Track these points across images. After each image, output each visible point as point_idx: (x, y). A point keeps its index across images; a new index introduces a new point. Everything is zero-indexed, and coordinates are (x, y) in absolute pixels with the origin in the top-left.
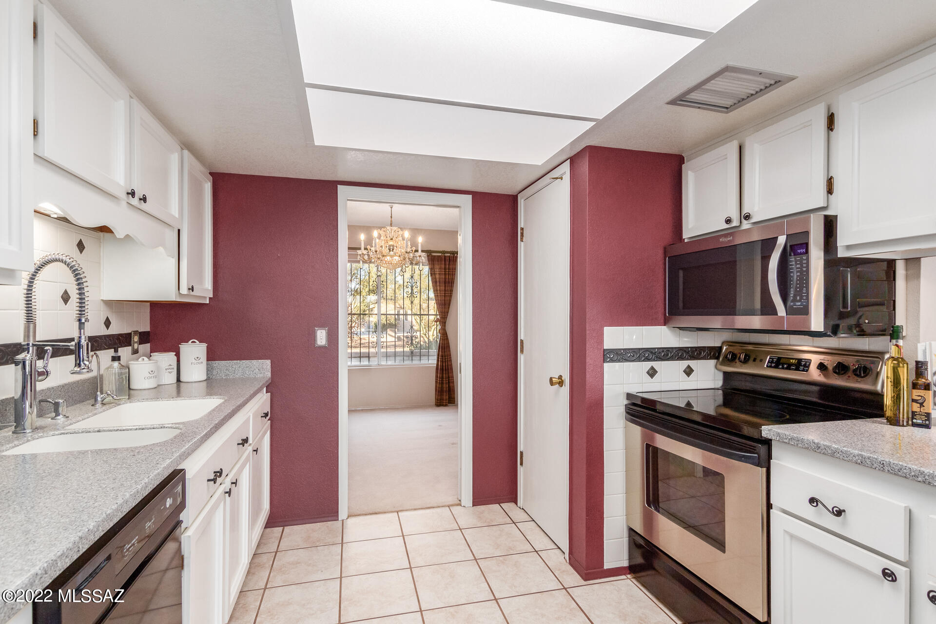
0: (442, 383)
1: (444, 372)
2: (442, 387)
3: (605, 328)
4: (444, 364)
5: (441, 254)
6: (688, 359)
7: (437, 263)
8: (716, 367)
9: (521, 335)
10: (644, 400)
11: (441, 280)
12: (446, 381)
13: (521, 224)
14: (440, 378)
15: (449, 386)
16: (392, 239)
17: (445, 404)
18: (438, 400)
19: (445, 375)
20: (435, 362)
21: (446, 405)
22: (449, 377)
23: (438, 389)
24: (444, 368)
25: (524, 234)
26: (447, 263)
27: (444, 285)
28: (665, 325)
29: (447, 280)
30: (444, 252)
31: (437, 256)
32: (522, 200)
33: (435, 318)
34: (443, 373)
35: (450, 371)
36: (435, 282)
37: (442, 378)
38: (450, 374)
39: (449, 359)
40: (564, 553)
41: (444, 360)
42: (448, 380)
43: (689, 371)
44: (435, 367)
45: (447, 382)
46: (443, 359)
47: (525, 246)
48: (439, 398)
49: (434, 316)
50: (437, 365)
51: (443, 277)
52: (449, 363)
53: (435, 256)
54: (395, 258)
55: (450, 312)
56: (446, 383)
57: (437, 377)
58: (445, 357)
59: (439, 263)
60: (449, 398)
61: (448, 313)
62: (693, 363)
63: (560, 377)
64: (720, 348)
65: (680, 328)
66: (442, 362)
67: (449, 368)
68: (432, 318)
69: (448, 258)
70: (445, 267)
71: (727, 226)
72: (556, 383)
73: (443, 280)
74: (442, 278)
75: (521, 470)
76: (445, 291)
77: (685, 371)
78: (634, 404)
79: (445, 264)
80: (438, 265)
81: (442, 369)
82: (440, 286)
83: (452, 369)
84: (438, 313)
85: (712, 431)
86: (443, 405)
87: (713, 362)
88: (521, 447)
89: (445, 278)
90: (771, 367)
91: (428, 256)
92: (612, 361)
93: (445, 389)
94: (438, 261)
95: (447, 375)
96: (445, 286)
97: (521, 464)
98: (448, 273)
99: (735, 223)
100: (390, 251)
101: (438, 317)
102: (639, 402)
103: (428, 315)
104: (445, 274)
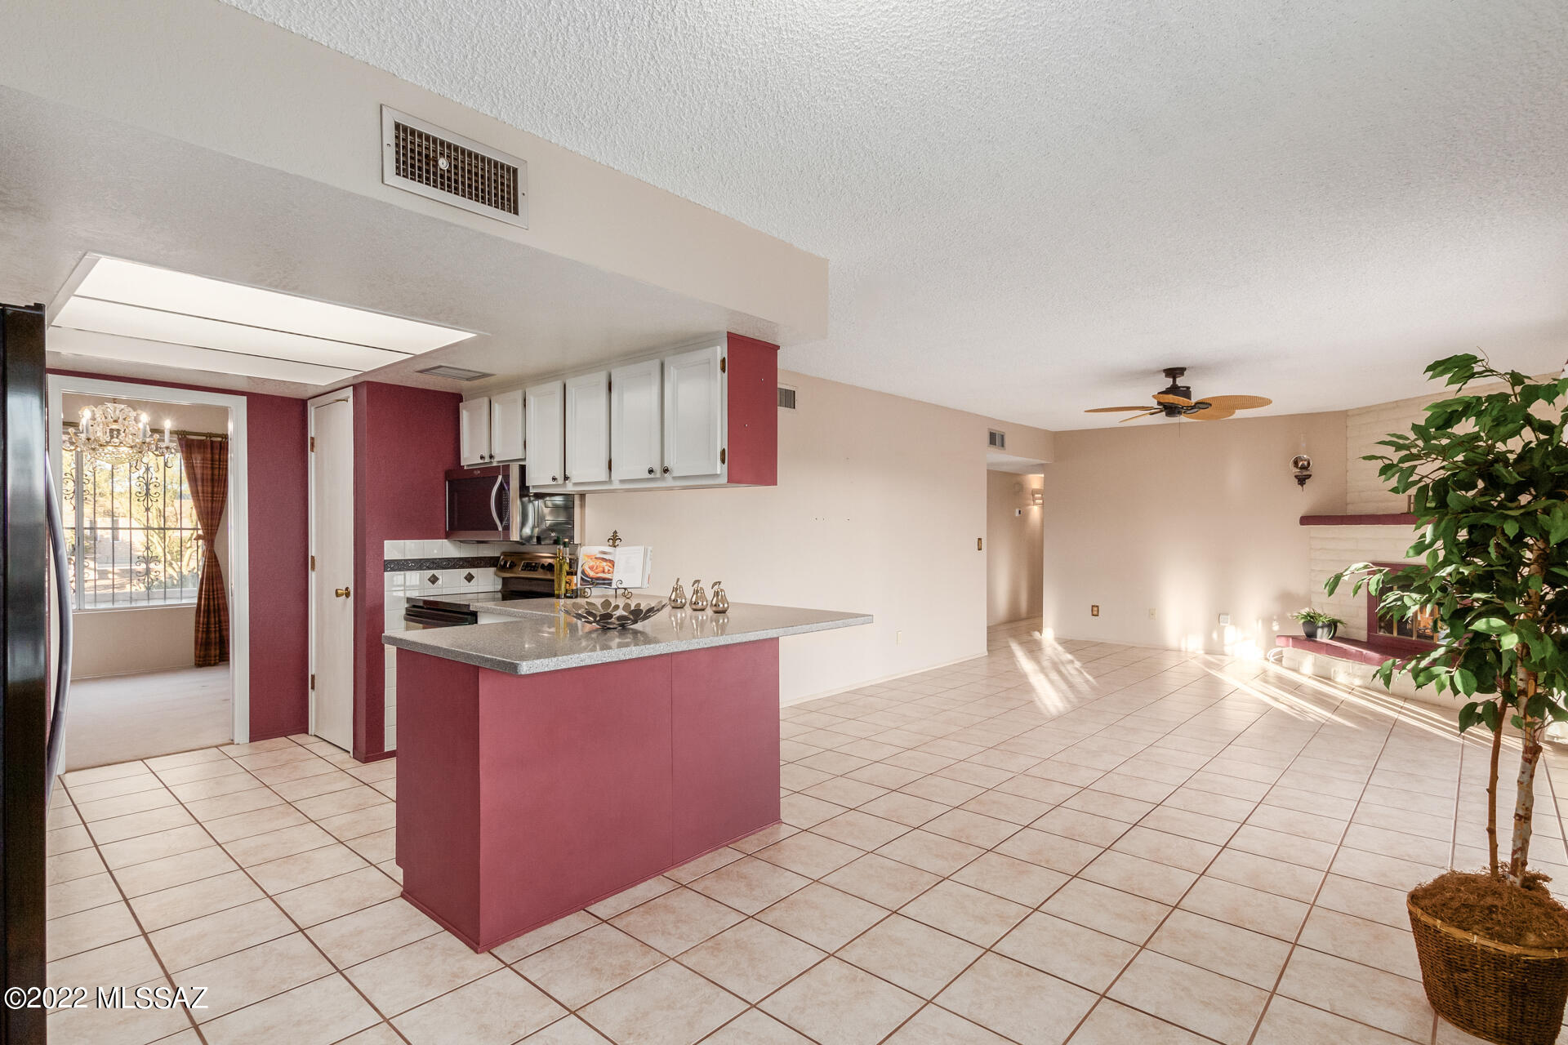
0: (208, 632)
1: (212, 615)
2: (208, 638)
3: (385, 542)
4: (212, 603)
5: (204, 438)
6: (468, 568)
7: (196, 450)
8: (496, 574)
9: (312, 551)
10: (425, 602)
11: (205, 476)
12: (215, 627)
13: (312, 432)
14: (203, 624)
15: (221, 636)
16: (116, 421)
17: (213, 662)
18: (200, 657)
19: (213, 620)
20: (195, 601)
21: (215, 664)
22: (220, 622)
23: (200, 640)
24: (212, 608)
25: (315, 445)
26: (217, 451)
27: (209, 484)
28: (446, 538)
29: (216, 477)
30: (210, 435)
31: (198, 440)
32: (313, 408)
33: (192, 535)
34: (208, 617)
35: (222, 613)
36: (192, 479)
37: (208, 623)
38: (222, 618)
39: (220, 595)
40: (349, 752)
41: (211, 597)
42: (220, 627)
43: (469, 578)
44: (195, 609)
45: (217, 629)
46: (209, 596)
47: (316, 458)
48: (202, 653)
49: (192, 531)
50: (199, 604)
51: (210, 472)
52: (221, 601)
53: (193, 440)
54: (122, 449)
55: (220, 525)
56: (215, 631)
57: (197, 622)
58: (213, 591)
59: (202, 450)
60: (220, 653)
61: (218, 526)
62: (473, 571)
63: (347, 589)
64: (500, 557)
65: (461, 541)
66: (208, 599)
67: (221, 606)
68: (186, 534)
69: (219, 445)
70: (212, 457)
71: (482, 461)
72: (342, 595)
73: (209, 477)
74: (207, 474)
75: (312, 696)
76: (213, 493)
77: (466, 578)
78: (414, 606)
79: (212, 453)
80: (199, 453)
81: (208, 611)
82: (203, 486)
83: (226, 609)
84: (199, 527)
85: (446, 614)
86: (210, 665)
87: (493, 570)
88: (312, 669)
89: (213, 475)
90: (525, 570)
91: (179, 439)
92: (393, 570)
93: (213, 640)
94: (199, 448)
95: (217, 619)
96: (213, 487)
97: (313, 688)
98: (217, 466)
99: (487, 460)
100: (112, 437)
101: (200, 532)
102: (421, 604)
103: (181, 529)
104: (212, 468)
